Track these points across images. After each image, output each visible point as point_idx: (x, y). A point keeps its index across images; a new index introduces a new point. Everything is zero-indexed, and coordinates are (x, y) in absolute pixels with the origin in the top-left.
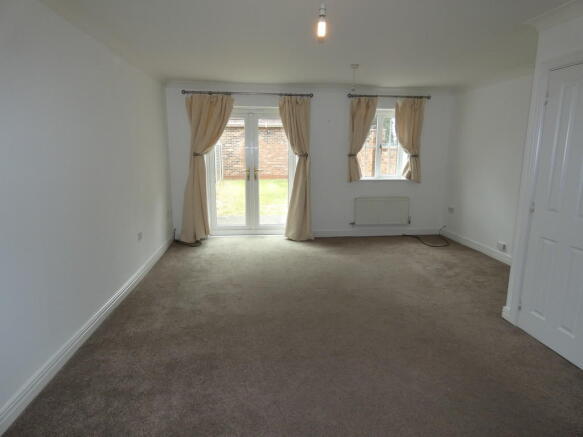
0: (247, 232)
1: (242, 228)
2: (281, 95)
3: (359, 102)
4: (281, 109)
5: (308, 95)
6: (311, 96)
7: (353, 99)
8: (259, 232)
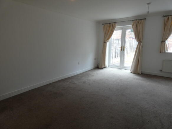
0: (120, 68)
1: (118, 66)
2: (133, 20)
3: (168, 19)
4: (133, 26)
5: (144, 19)
6: (145, 19)
7: (165, 18)
8: (123, 68)
